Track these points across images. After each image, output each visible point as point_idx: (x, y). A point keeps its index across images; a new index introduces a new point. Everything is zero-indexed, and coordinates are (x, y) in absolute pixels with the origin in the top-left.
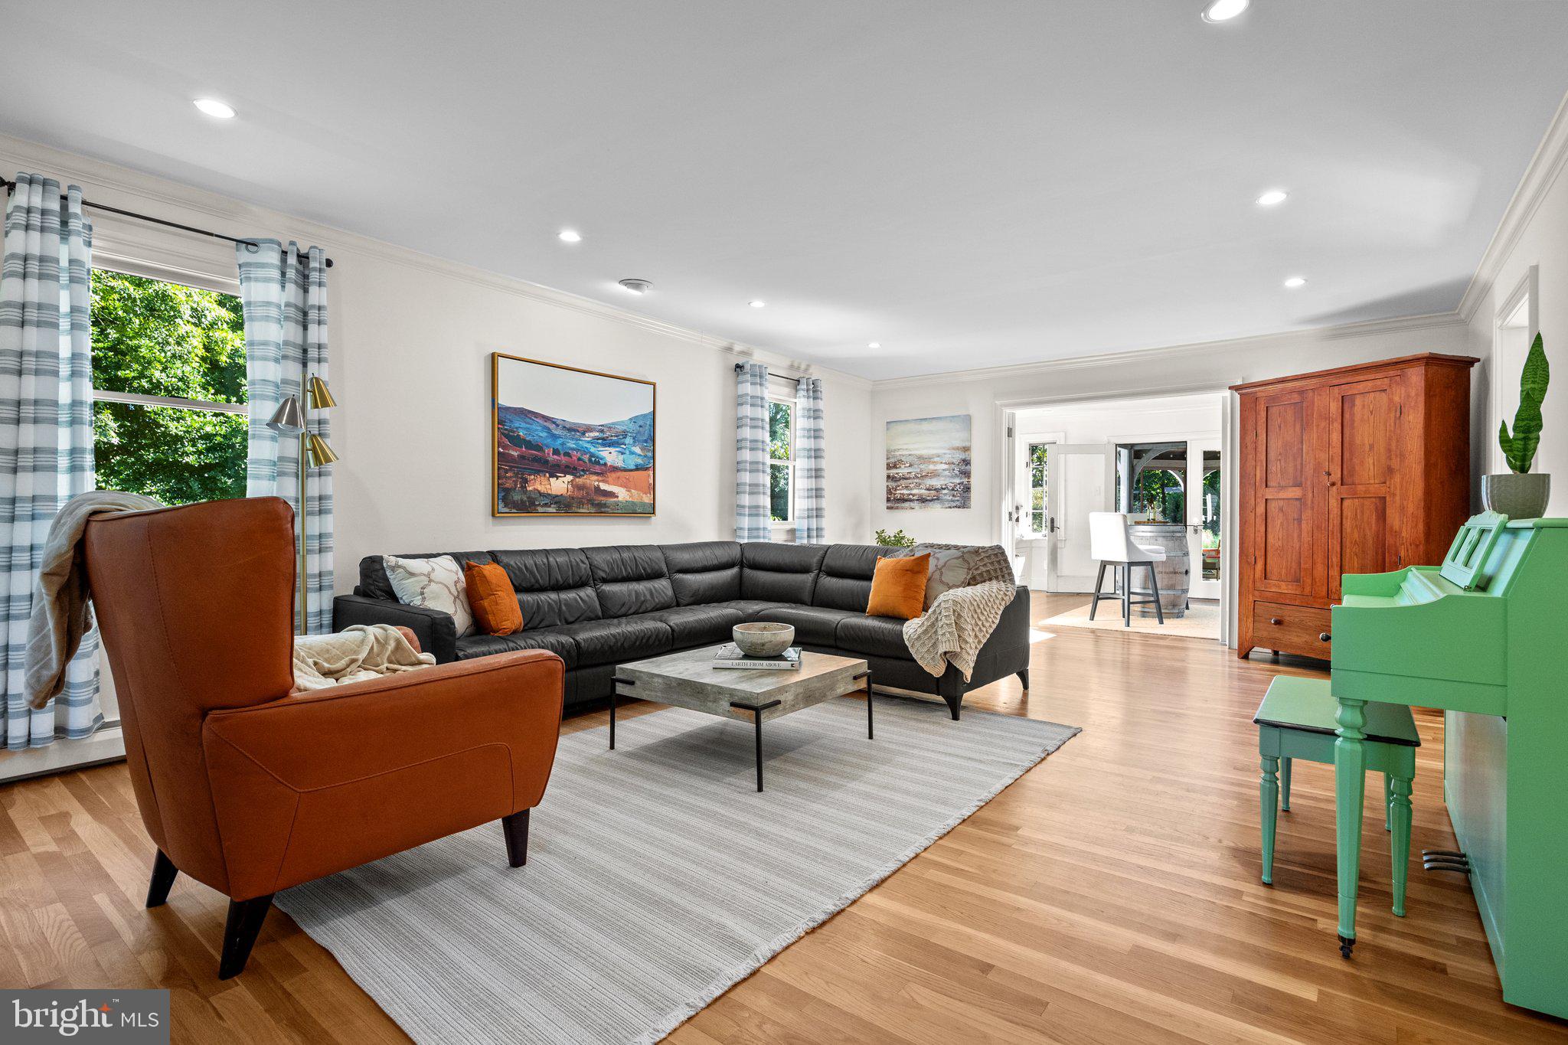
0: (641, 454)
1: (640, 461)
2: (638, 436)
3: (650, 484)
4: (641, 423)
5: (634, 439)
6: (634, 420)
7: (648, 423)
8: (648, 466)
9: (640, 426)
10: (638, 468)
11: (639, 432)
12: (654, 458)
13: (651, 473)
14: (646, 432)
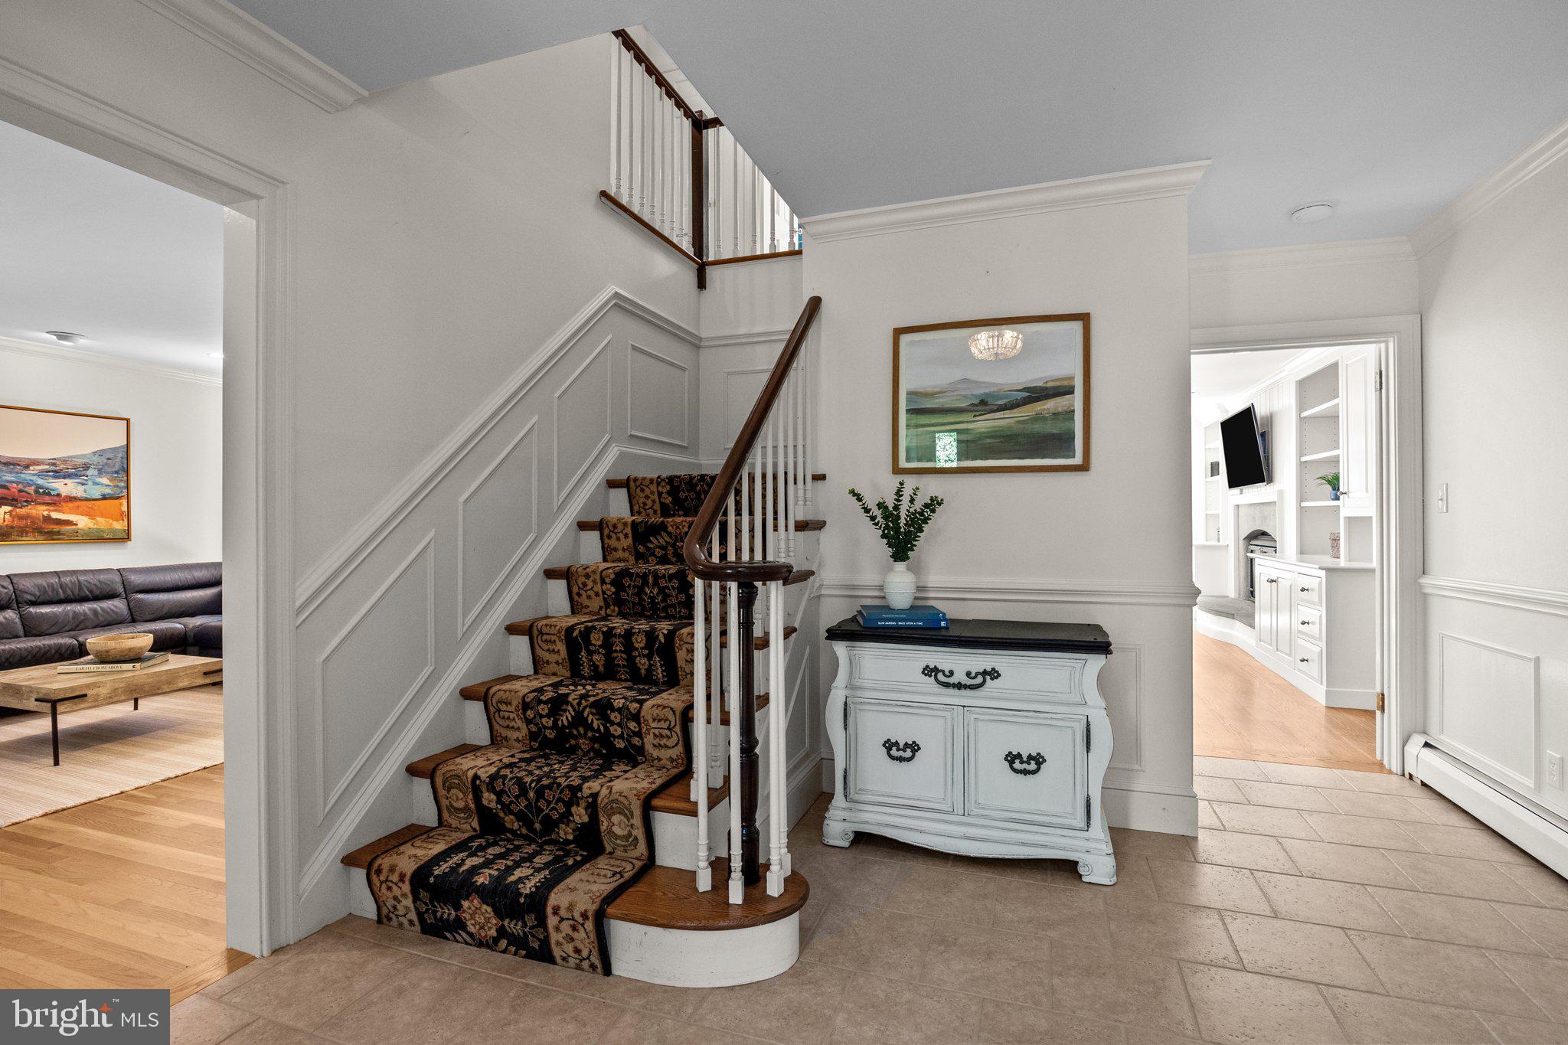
0: (110, 484)
1: (108, 491)
2: (106, 467)
3: (123, 512)
4: (110, 456)
5: (99, 471)
6: (100, 453)
7: (120, 455)
8: (122, 493)
9: (109, 459)
10: (104, 498)
11: (106, 464)
12: (128, 487)
13: (124, 502)
14: (119, 464)
